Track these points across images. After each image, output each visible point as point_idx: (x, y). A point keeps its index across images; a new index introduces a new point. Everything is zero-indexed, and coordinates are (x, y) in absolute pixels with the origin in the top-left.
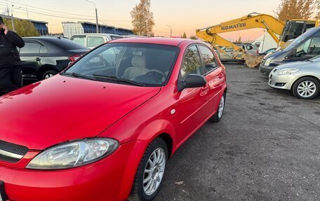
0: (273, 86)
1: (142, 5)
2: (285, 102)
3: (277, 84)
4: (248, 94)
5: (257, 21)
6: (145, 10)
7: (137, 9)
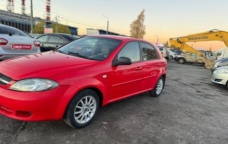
0: (213, 81)
1: (138, 21)
2: (218, 93)
3: (216, 80)
4: (192, 84)
5: (217, 35)
6: (140, 24)
7: (135, 23)
